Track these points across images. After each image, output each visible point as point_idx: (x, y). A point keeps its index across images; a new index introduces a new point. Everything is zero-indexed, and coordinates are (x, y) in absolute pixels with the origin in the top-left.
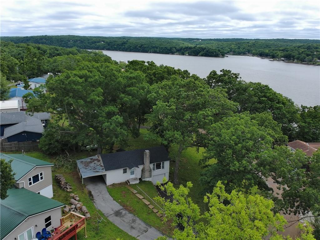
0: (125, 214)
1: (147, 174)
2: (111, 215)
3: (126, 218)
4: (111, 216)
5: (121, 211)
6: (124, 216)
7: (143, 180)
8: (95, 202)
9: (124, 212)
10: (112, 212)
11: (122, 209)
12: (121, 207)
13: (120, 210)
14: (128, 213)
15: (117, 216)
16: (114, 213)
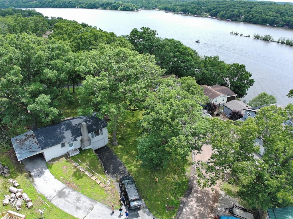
0: (69, 193)
1: (86, 143)
3: (70, 198)
4: (54, 199)
5: (64, 190)
6: (68, 195)
7: (83, 149)
8: (35, 185)
9: (67, 191)
10: (55, 194)
11: (65, 188)
12: (64, 185)
13: (63, 189)
14: (72, 192)
15: (60, 197)
16: (57, 195)
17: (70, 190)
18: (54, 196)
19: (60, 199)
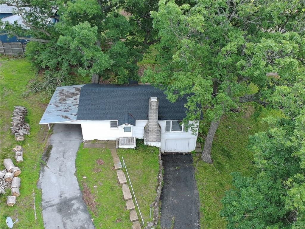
0: (76, 211)
1: (152, 136)
2: (53, 206)
3: (72, 221)
4: (50, 208)
5: (73, 202)
6: (72, 214)
7: (145, 143)
9: (76, 205)
10: (57, 200)
11: (76, 198)
12: (79, 192)
13: (73, 200)
14: (82, 211)
15: (60, 210)
16: (58, 204)
17: (82, 207)
18: (54, 203)
19: (57, 214)
